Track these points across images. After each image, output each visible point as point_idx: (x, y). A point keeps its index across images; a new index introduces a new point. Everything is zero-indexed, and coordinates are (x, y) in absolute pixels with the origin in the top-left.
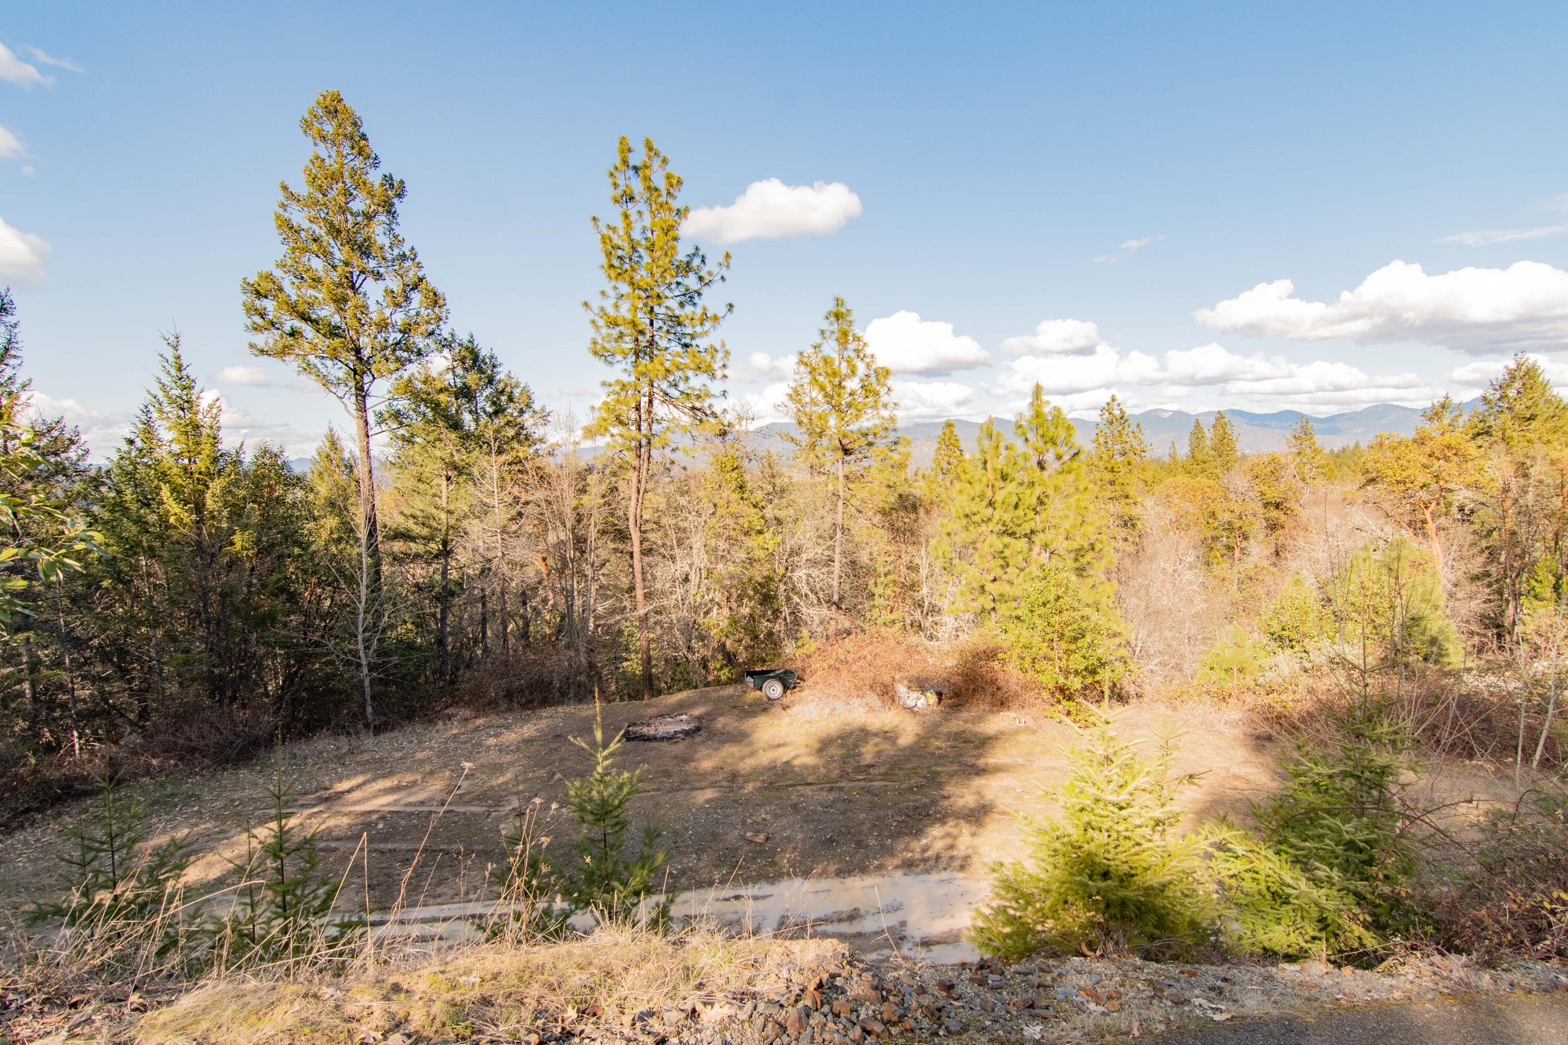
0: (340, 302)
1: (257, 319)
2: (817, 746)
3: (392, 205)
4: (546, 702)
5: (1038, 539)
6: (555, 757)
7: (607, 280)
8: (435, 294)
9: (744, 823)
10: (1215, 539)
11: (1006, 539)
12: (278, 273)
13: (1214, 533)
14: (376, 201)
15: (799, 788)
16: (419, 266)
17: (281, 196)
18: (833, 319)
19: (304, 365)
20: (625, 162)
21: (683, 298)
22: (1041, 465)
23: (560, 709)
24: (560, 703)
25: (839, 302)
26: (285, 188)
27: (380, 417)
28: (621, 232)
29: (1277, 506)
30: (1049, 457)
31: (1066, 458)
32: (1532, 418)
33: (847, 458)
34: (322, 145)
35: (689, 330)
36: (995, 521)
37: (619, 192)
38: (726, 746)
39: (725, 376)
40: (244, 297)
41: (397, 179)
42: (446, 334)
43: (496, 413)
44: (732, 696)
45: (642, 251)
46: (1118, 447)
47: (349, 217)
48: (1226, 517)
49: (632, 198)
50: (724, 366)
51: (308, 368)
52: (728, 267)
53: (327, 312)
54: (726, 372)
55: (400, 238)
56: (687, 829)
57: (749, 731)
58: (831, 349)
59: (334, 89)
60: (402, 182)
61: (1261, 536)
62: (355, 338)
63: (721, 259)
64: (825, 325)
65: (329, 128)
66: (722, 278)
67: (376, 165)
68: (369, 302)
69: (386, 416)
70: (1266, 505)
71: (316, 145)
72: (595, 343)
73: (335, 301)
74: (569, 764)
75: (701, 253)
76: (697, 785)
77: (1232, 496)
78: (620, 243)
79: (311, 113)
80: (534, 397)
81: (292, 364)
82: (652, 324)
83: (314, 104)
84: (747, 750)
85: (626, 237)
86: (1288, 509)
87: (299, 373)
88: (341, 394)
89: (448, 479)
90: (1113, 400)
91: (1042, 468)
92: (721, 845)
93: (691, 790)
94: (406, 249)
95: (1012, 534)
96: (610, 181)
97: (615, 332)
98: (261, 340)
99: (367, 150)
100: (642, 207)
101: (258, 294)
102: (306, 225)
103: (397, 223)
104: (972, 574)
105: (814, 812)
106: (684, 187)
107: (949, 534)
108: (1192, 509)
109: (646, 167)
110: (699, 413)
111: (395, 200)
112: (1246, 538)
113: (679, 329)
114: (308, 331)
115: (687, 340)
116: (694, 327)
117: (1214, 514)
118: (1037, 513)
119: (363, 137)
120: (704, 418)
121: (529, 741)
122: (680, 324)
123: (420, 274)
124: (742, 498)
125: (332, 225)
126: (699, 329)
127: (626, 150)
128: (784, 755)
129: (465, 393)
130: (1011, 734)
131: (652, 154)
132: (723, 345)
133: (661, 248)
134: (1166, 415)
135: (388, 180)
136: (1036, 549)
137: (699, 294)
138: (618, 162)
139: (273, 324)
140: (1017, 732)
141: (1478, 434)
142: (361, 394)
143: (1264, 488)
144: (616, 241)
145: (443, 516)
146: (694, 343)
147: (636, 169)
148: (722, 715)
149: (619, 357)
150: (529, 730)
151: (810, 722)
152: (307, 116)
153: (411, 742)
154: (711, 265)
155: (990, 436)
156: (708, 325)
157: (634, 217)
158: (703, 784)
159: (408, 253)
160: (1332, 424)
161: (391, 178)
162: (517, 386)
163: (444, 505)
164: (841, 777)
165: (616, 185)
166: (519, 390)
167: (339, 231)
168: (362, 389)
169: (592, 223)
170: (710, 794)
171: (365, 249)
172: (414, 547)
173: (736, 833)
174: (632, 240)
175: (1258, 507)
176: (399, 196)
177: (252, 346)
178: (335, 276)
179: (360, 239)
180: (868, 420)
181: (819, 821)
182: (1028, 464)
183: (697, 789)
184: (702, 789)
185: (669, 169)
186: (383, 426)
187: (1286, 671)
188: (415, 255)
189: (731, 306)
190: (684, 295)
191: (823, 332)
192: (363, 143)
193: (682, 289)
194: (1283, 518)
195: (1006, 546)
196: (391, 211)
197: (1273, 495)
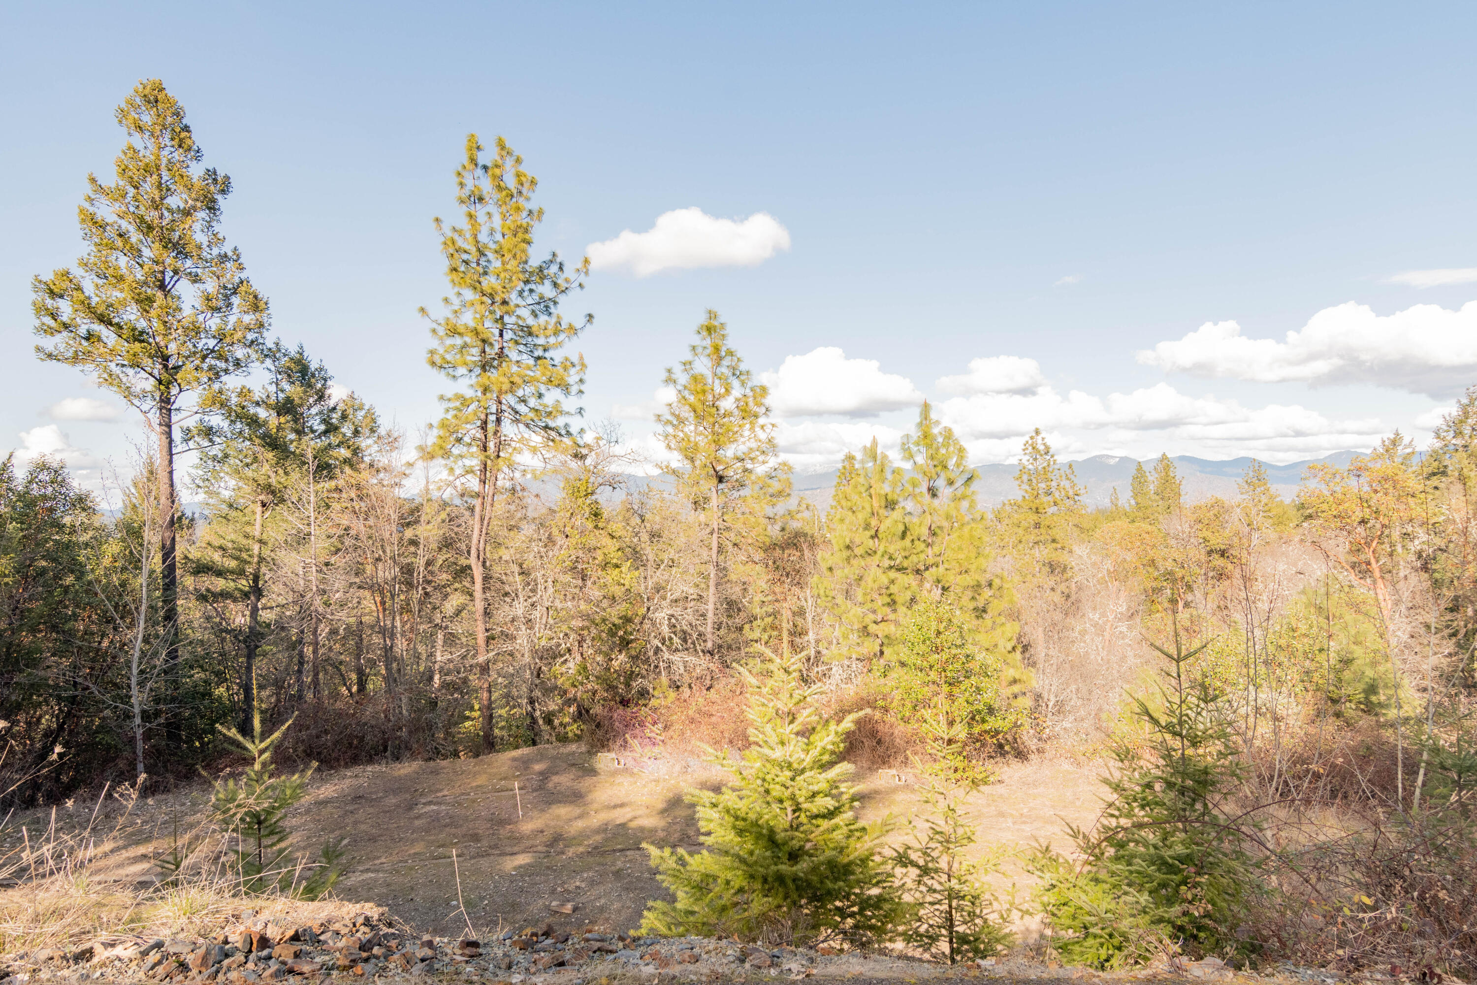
0: (143, 303)
1: (48, 321)
2: (661, 806)
3: (214, 201)
4: (355, 760)
5: (929, 575)
6: (349, 820)
7: (450, 285)
8: (256, 297)
9: (553, 892)
10: (1157, 590)
11: (893, 574)
12: (77, 272)
13: (1154, 584)
14: (193, 195)
15: (628, 853)
16: (241, 268)
17: (88, 189)
18: (705, 333)
19: (105, 376)
20: (473, 161)
21: (537, 307)
22: (933, 493)
23: (369, 768)
24: (370, 761)
25: (712, 315)
26: (93, 180)
27: (188, 435)
28: (468, 236)
29: (1222, 553)
30: (940, 483)
31: (959, 483)
33: (721, 486)
34: (137, 136)
35: (541, 341)
36: (879, 553)
37: (466, 192)
38: (554, 807)
39: (581, 392)
40: (34, 296)
41: (221, 173)
42: (270, 344)
43: (325, 432)
44: (574, 753)
45: (491, 256)
46: (1043, 485)
47: (166, 213)
48: (1167, 566)
49: (481, 199)
50: (581, 381)
51: (111, 379)
52: (587, 273)
53: (131, 315)
54: (583, 388)
55: (220, 236)
56: (482, 899)
57: (583, 790)
58: (703, 366)
59: (155, 77)
60: (227, 178)
61: (1207, 588)
62: (162, 344)
63: (580, 265)
64: (696, 340)
65: (147, 118)
66: (580, 285)
67: (198, 158)
68: (183, 306)
69: (195, 431)
70: (1210, 553)
71: (130, 134)
72: (432, 352)
73: (138, 302)
74: (363, 827)
75: (559, 260)
76: (508, 849)
77: (1173, 542)
78: (466, 246)
79: (127, 102)
80: (380, 421)
81: (90, 373)
82: (501, 335)
83: (132, 92)
84: (577, 811)
85: (471, 239)
86: (1234, 557)
87: (100, 385)
88: (145, 407)
89: (264, 505)
91: (934, 495)
92: (519, 917)
93: (500, 855)
94: (227, 249)
95: (901, 569)
96: (457, 180)
97: (458, 341)
98: (50, 343)
99: (189, 142)
100: (491, 208)
101: (52, 294)
102: (111, 218)
103: (218, 221)
104: (855, 613)
105: (639, 879)
106: (538, 188)
107: (830, 569)
108: (1129, 556)
109: (497, 166)
110: (553, 434)
111: (219, 197)
112: (1189, 589)
113: (530, 339)
114: (108, 335)
115: (539, 352)
116: (546, 337)
117: (1153, 561)
118: (928, 545)
119: (186, 129)
120: (558, 438)
121: (322, 803)
122: (530, 334)
123: (243, 276)
124: (596, 527)
125: (142, 220)
126: (552, 340)
127: (474, 148)
128: (620, 816)
129: (286, 408)
130: (887, 793)
131: (504, 153)
132: (581, 358)
133: (510, 251)
134: (1112, 462)
135: (212, 174)
136: (927, 585)
137: (555, 303)
138: (466, 162)
139: (66, 326)
140: (895, 790)
141: (1434, 474)
142: (166, 404)
143: (1207, 534)
144: (460, 243)
145: (256, 548)
146: (547, 355)
147: (485, 168)
148: (557, 773)
149: (462, 370)
150: (328, 790)
151: (657, 781)
152: (123, 105)
153: (184, 804)
154: (569, 272)
155: (874, 458)
156: (562, 337)
157: (481, 218)
158: (516, 849)
159: (230, 254)
160: (1291, 472)
161: (215, 173)
162: (361, 408)
163: (257, 534)
164: (681, 840)
165: (462, 185)
166: (363, 413)
167: (150, 228)
168: (167, 401)
169: (434, 225)
170: (523, 859)
171: (180, 249)
172: (220, 584)
173: (541, 902)
174: (477, 242)
175: (1202, 555)
176: (223, 192)
177: (38, 349)
178: (139, 275)
179: (175, 236)
180: (744, 443)
181: (642, 889)
182: (917, 490)
183: (507, 855)
184: (513, 854)
185: (522, 169)
186: (191, 443)
188: (238, 257)
189: (590, 316)
190: (539, 303)
191: (694, 348)
192: (183, 135)
193: (536, 297)
194: (1230, 567)
195: (893, 582)
196: (212, 207)
197: (1217, 541)
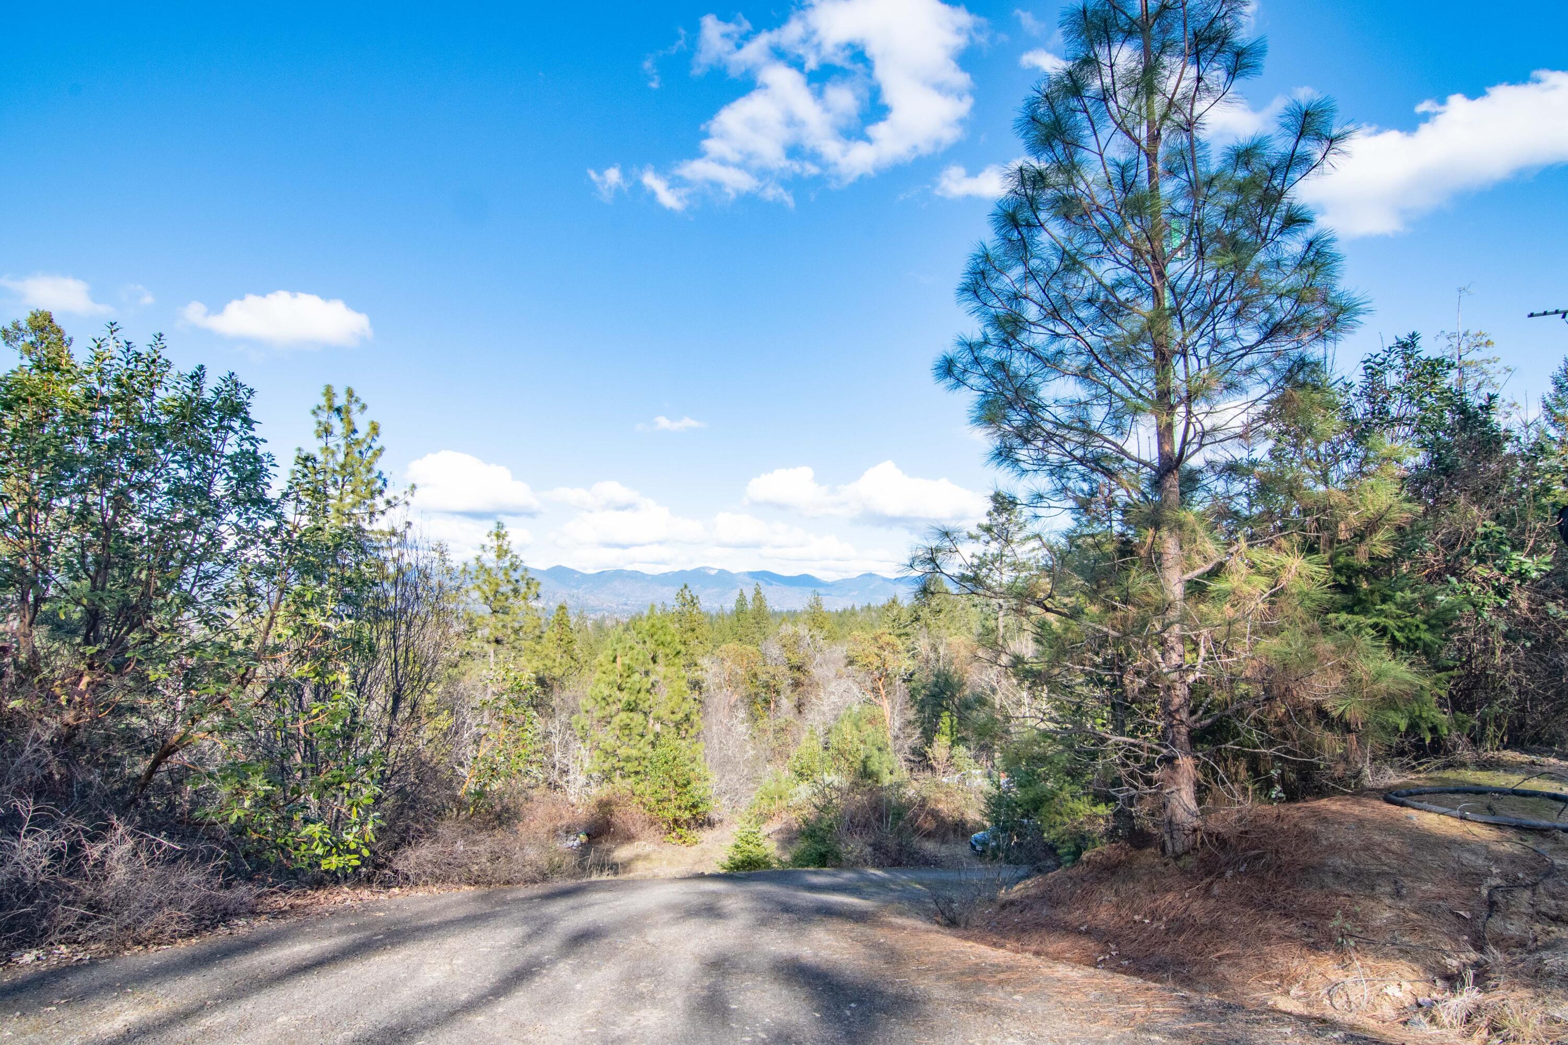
5: (652, 715)
10: (757, 695)
13: (756, 690)
18: (494, 538)
22: (654, 660)
25: (499, 525)
29: (799, 668)
32: (940, 611)
48: (764, 677)
58: (492, 561)
61: (788, 692)
64: (487, 542)
70: (791, 668)
77: (768, 661)
79: (15, 326)
83: (20, 318)
86: (807, 671)
90: (686, 587)
91: (655, 662)
95: (634, 711)
96: (315, 419)
106: (380, 431)
107: (587, 711)
108: (740, 671)
109: (347, 410)
112: (778, 692)
117: (756, 675)
118: (651, 694)
127: (329, 393)
131: (353, 400)
136: (651, 721)
138: (323, 404)
143: (790, 655)
147: (339, 410)
165: (318, 422)
175: (784, 669)
187: (804, 795)
191: (483, 547)
194: (803, 678)
195: (631, 720)
197: (795, 660)
